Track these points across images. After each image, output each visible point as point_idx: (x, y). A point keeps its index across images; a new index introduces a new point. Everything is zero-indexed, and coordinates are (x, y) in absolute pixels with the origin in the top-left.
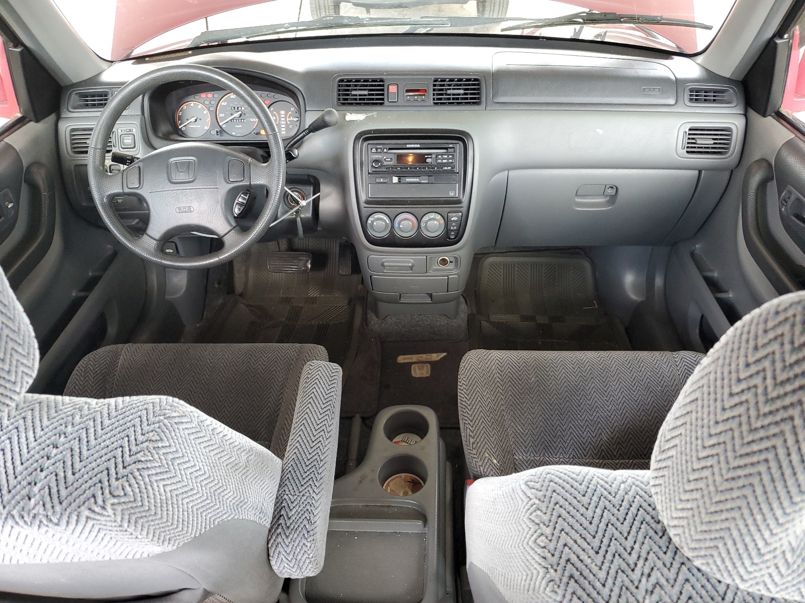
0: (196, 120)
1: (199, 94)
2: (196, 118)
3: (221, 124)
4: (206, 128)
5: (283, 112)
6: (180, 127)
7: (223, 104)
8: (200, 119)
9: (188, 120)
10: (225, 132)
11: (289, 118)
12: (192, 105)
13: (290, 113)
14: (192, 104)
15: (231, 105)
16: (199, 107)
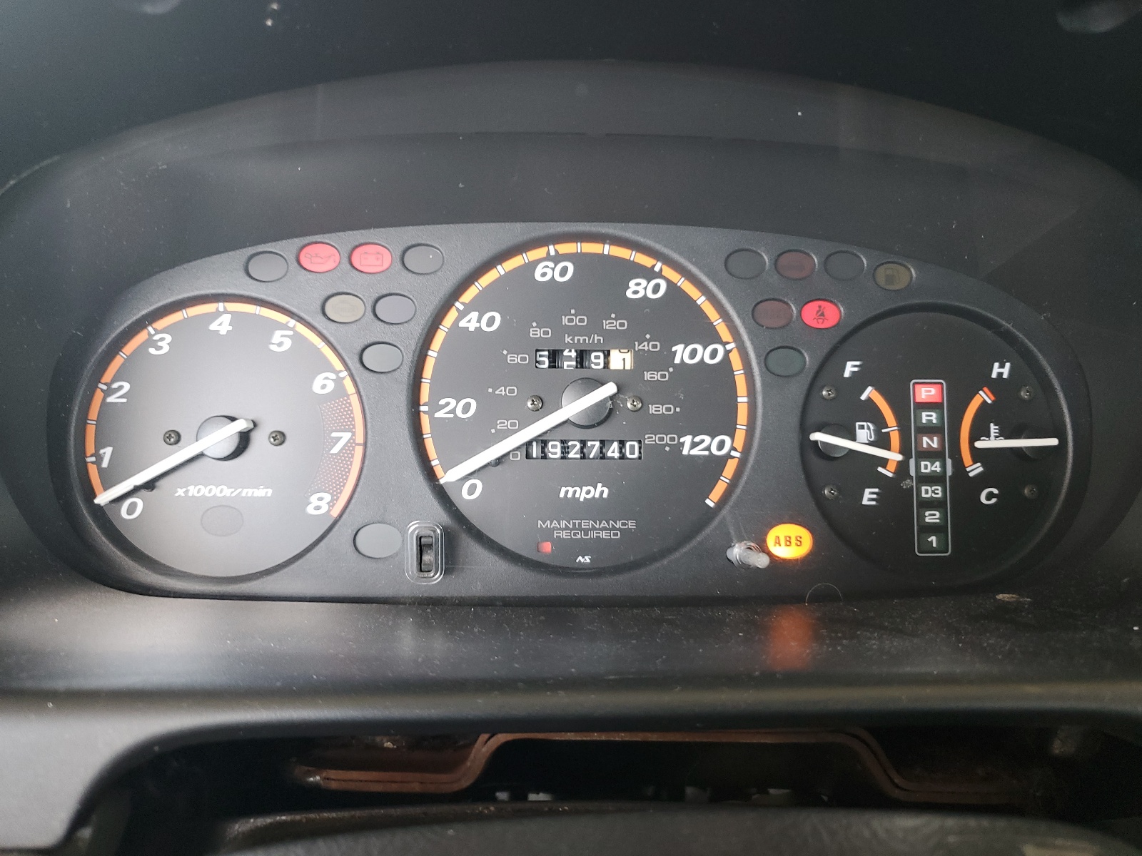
0: (244, 441)
1: (287, 247)
2: (241, 425)
3: (447, 477)
4: (321, 505)
5: (926, 392)
6: (102, 499)
7: (471, 322)
8: (279, 438)
9: (174, 438)
10: (480, 537)
11: (979, 431)
12: (222, 325)
13: (984, 396)
14: (223, 320)
15: (536, 332)
16: (281, 341)
